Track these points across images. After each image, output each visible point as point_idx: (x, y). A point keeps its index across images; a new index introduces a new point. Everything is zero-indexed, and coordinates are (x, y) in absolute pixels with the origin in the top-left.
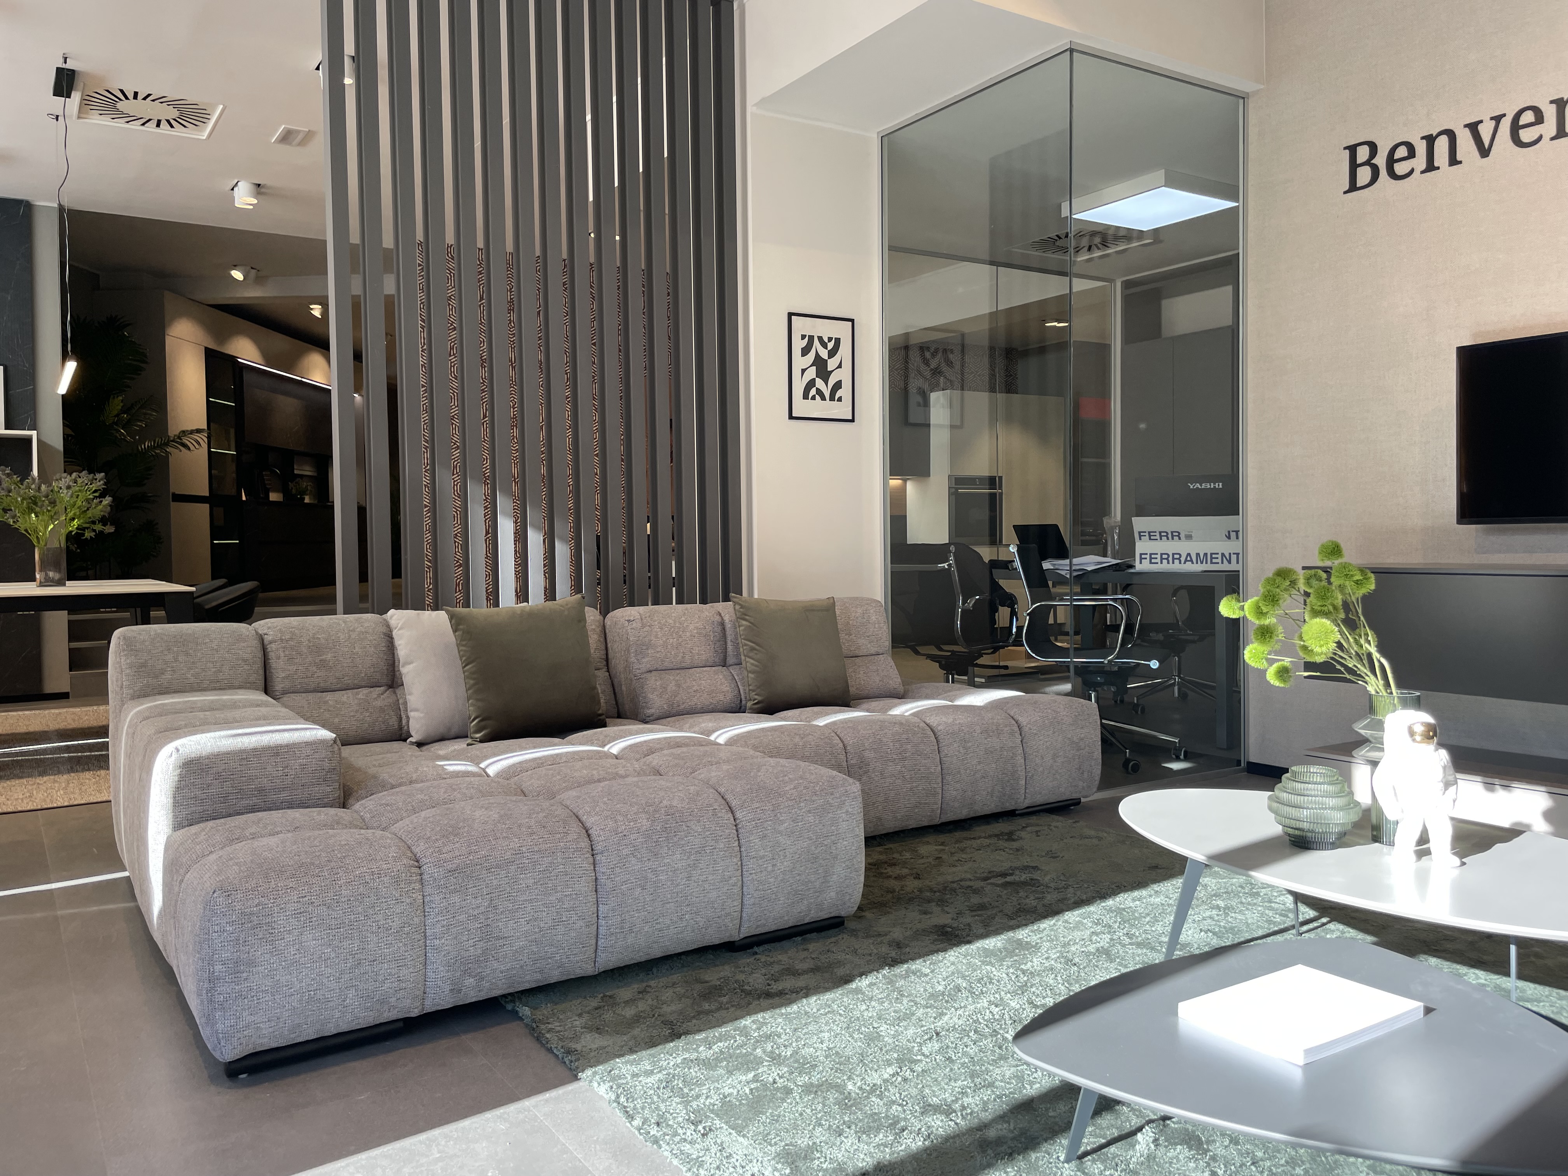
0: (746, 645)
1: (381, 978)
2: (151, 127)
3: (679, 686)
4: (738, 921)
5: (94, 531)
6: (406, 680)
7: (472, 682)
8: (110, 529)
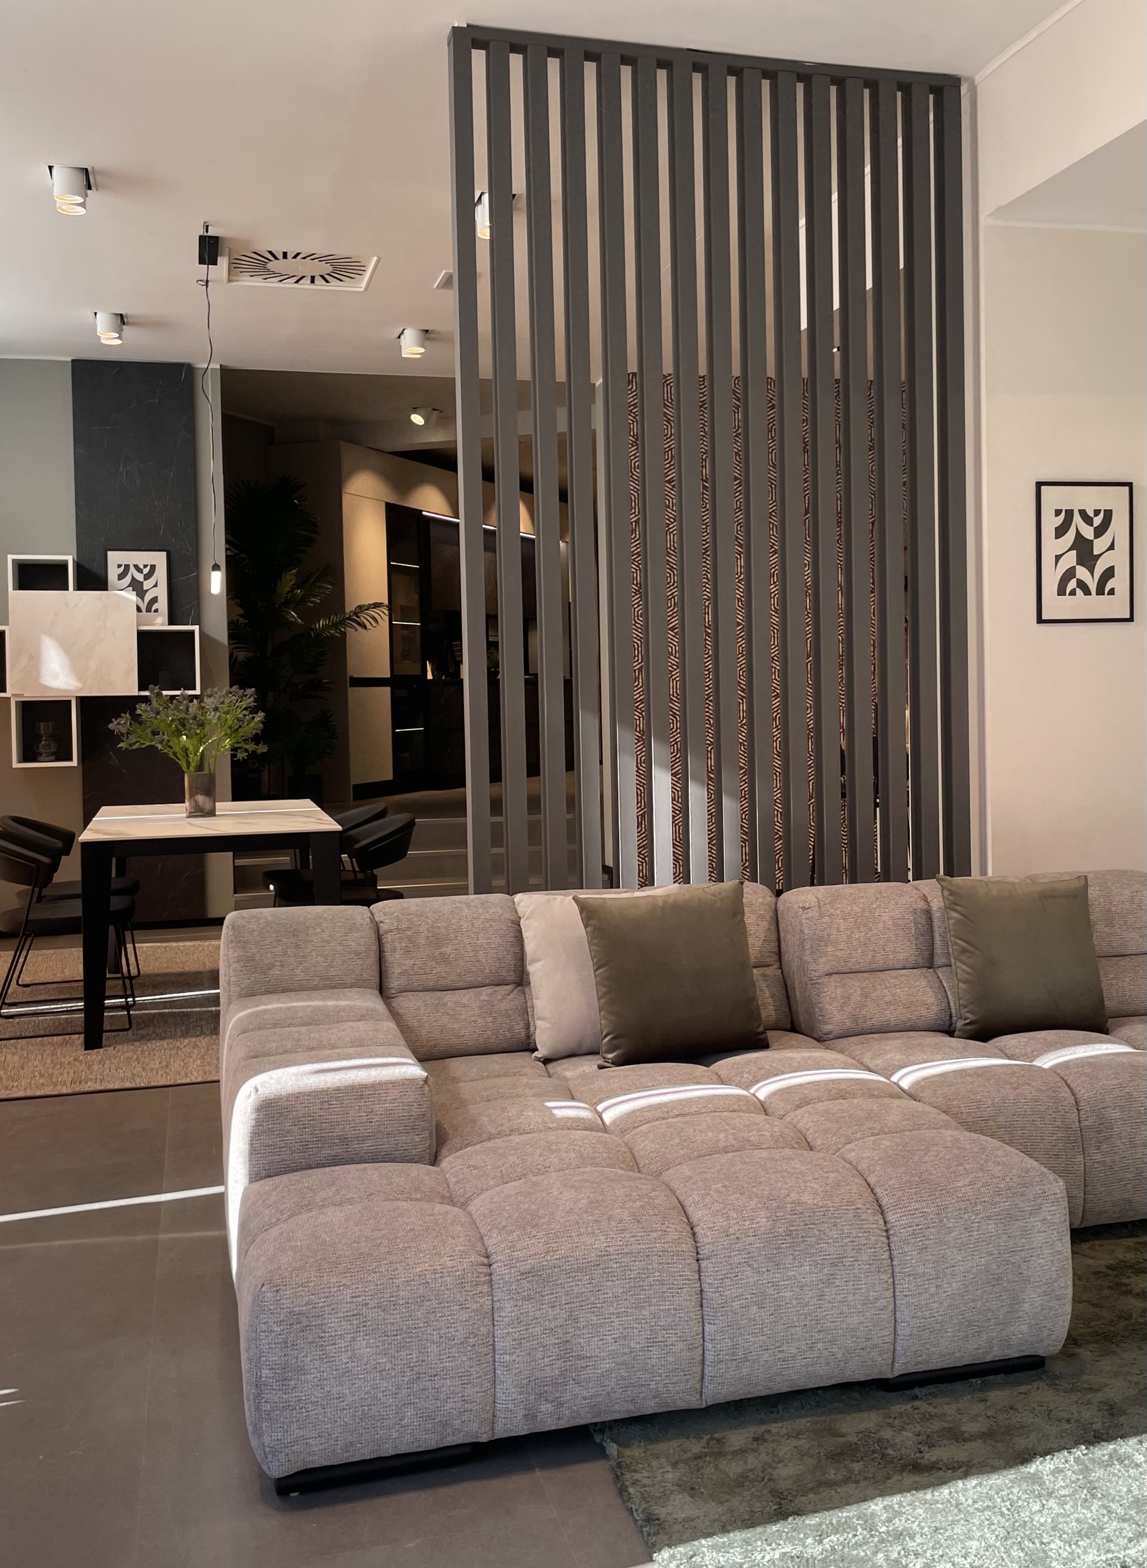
0: (956, 944)
1: (442, 1397)
2: (306, 283)
3: (865, 996)
4: (890, 1355)
5: (246, 750)
6: (533, 979)
7: (604, 990)
8: (262, 749)
